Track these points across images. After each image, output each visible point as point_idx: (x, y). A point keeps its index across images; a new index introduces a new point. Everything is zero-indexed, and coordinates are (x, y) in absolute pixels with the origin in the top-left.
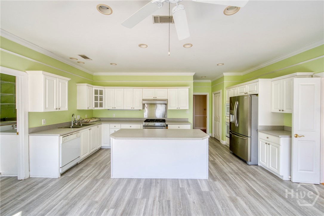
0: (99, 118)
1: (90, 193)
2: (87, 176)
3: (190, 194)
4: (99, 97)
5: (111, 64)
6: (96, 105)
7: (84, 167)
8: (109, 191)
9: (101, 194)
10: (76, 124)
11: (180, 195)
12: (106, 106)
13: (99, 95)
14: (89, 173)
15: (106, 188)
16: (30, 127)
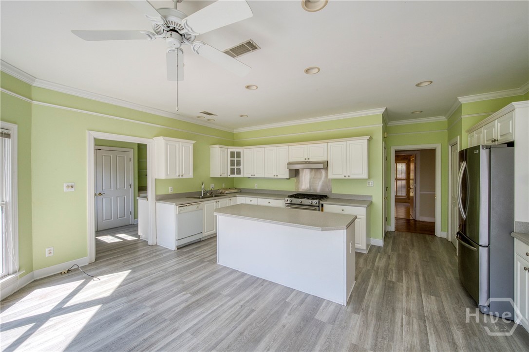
0: (240, 189)
1: (185, 273)
2: (197, 255)
3: (289, 314)
4: (236, 160)
5: (241, 116)
6: (232, 172)
7: (204, 245)
8: (203, 276)
9: (194, 277)
10: (208, 194)
11: (276, 309)
12: (245, 173)
13: (235, 159)
14: (202, 252)
15: (204, 272)
16: (157, 194)
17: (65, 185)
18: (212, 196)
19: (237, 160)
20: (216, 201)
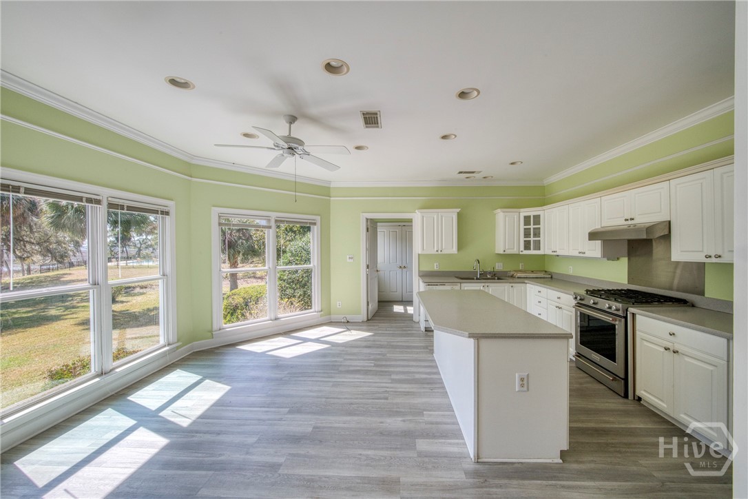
4: (532, 229)
6: (527, 246)
13: (532, 226)
16: (421, 269)
17: (348, 257)
18: (494, 279)
19: (534, 228)
20: (483, 284)
